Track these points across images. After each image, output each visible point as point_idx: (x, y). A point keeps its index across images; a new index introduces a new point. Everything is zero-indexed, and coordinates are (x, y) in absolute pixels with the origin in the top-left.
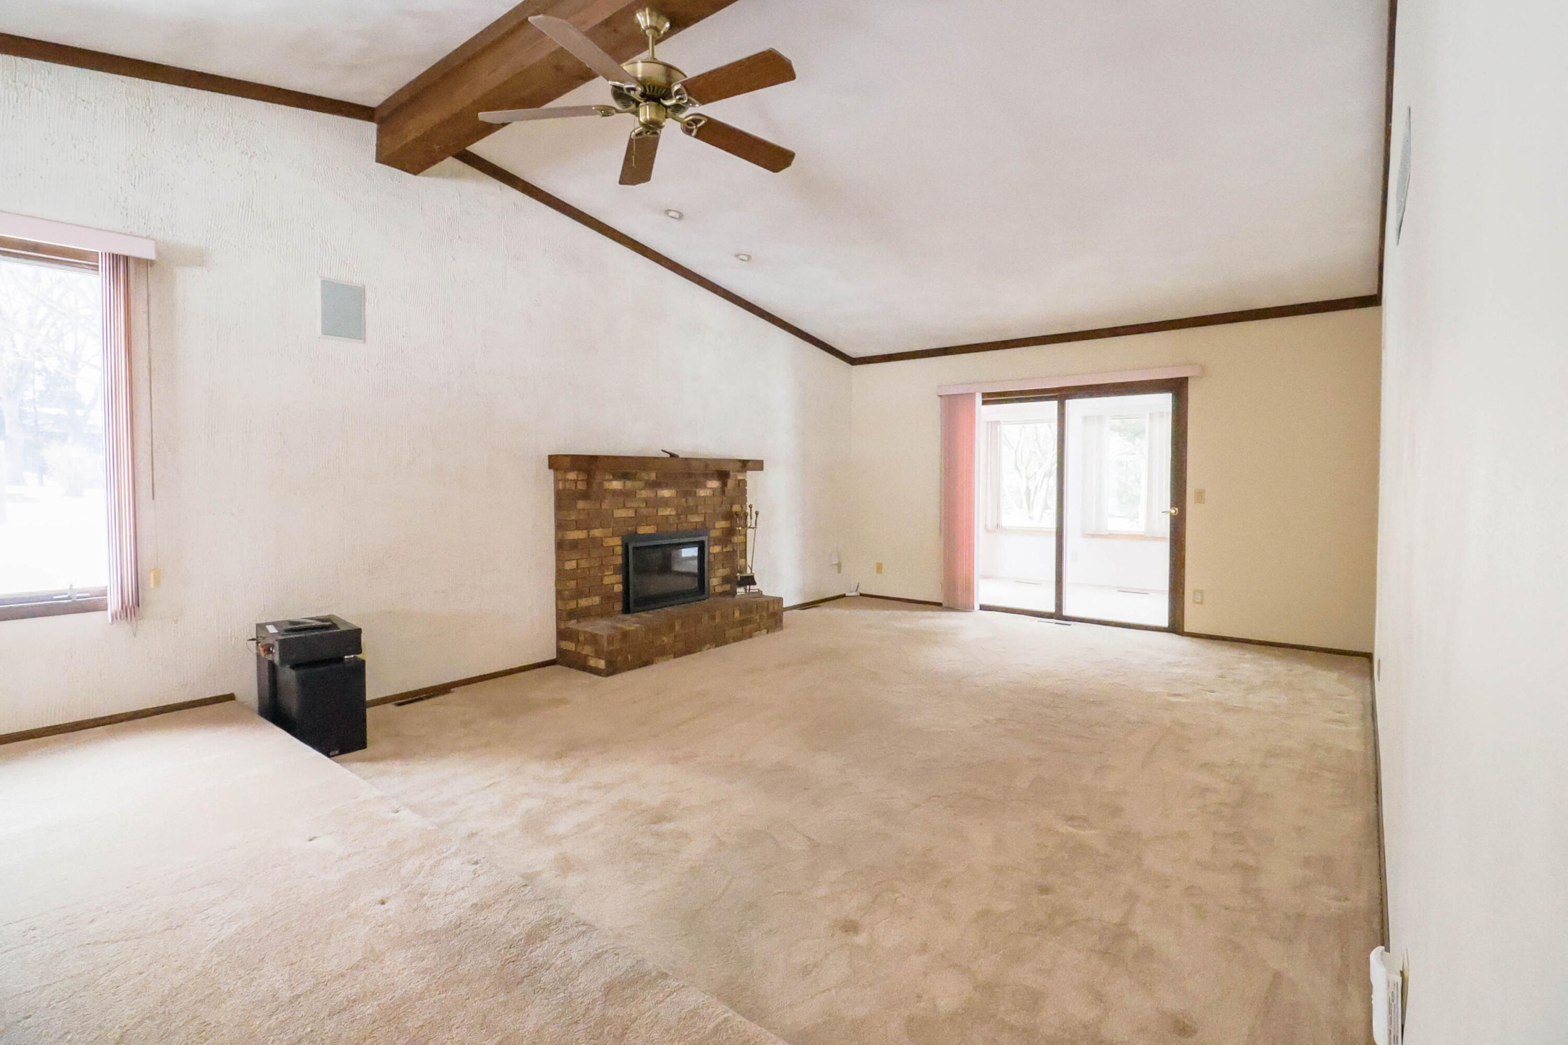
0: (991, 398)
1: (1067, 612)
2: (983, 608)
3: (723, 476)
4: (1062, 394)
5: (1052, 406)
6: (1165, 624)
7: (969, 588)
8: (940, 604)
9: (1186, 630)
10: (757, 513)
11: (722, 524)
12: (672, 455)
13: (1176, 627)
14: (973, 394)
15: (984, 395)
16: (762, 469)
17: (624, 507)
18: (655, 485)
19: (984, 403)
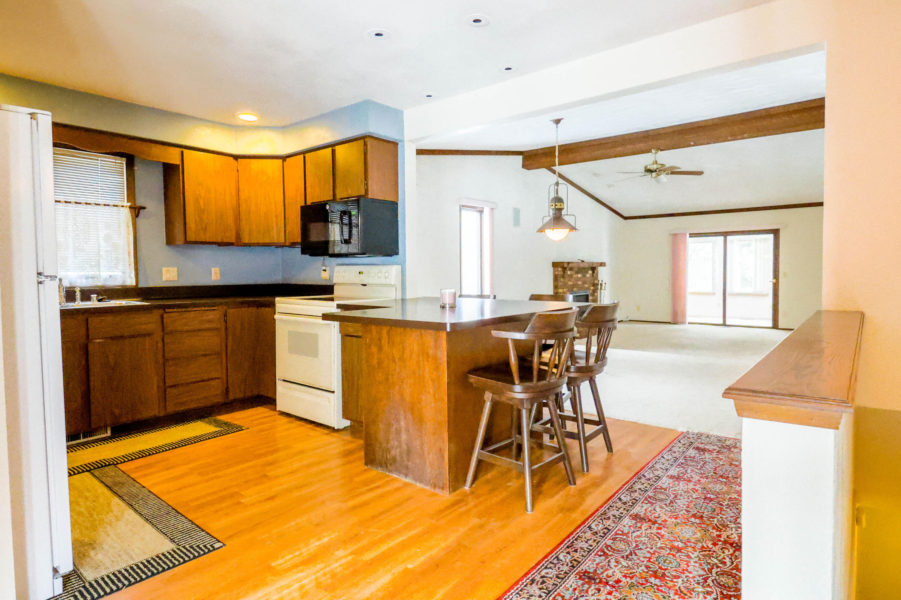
0: (692, 235)
1: (727, 323)
2: (689, 323)
3: (593, 269)
4: (725, 234)
5: (722, 238)
6: (771, 325)
7: (684, 315)
8: (670, 323)
9: (779, 327)
10: (605, 283)
11: (592, 288)
12: (583, 261)
13: (775, 326)
14: (686, 234)
15: (690, 234)
16: (605, 266)
17: (570, 281)
18: (577, 273)
19: (690, 237)
